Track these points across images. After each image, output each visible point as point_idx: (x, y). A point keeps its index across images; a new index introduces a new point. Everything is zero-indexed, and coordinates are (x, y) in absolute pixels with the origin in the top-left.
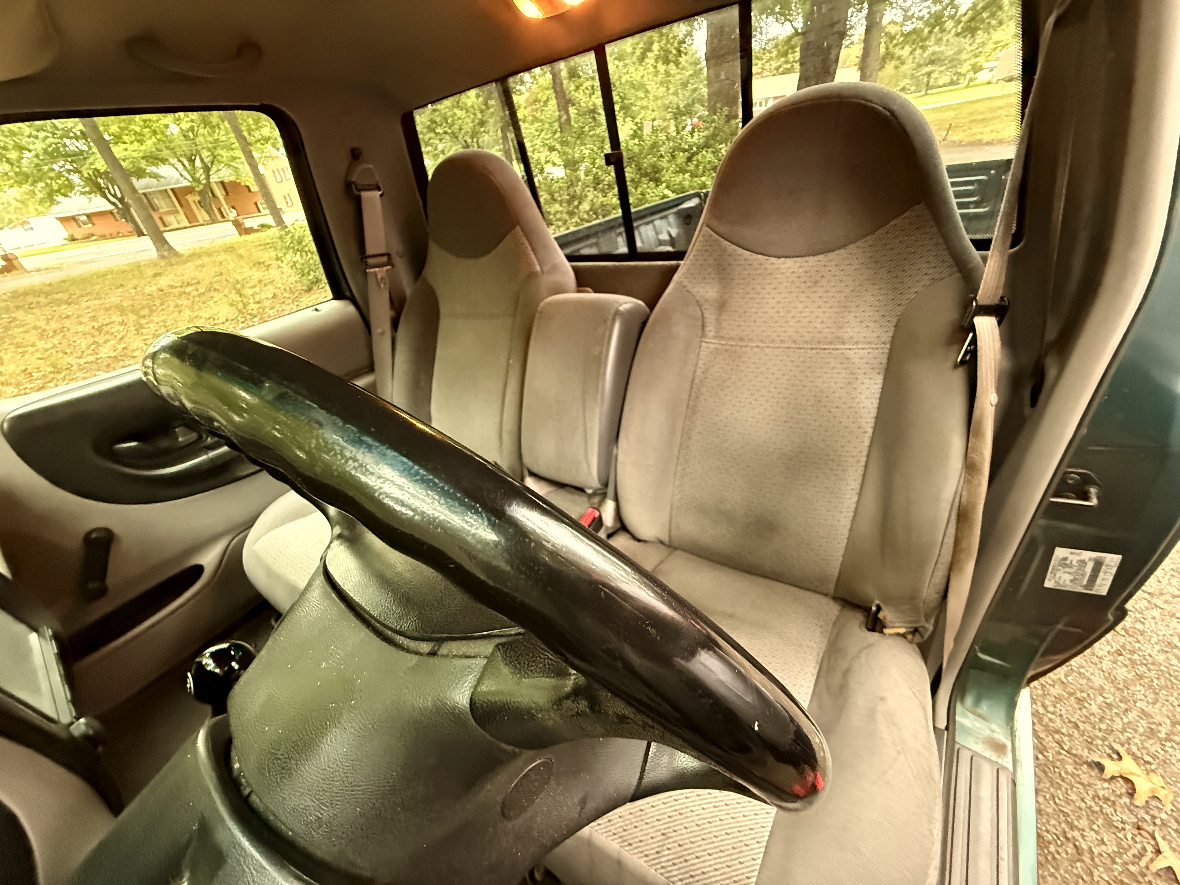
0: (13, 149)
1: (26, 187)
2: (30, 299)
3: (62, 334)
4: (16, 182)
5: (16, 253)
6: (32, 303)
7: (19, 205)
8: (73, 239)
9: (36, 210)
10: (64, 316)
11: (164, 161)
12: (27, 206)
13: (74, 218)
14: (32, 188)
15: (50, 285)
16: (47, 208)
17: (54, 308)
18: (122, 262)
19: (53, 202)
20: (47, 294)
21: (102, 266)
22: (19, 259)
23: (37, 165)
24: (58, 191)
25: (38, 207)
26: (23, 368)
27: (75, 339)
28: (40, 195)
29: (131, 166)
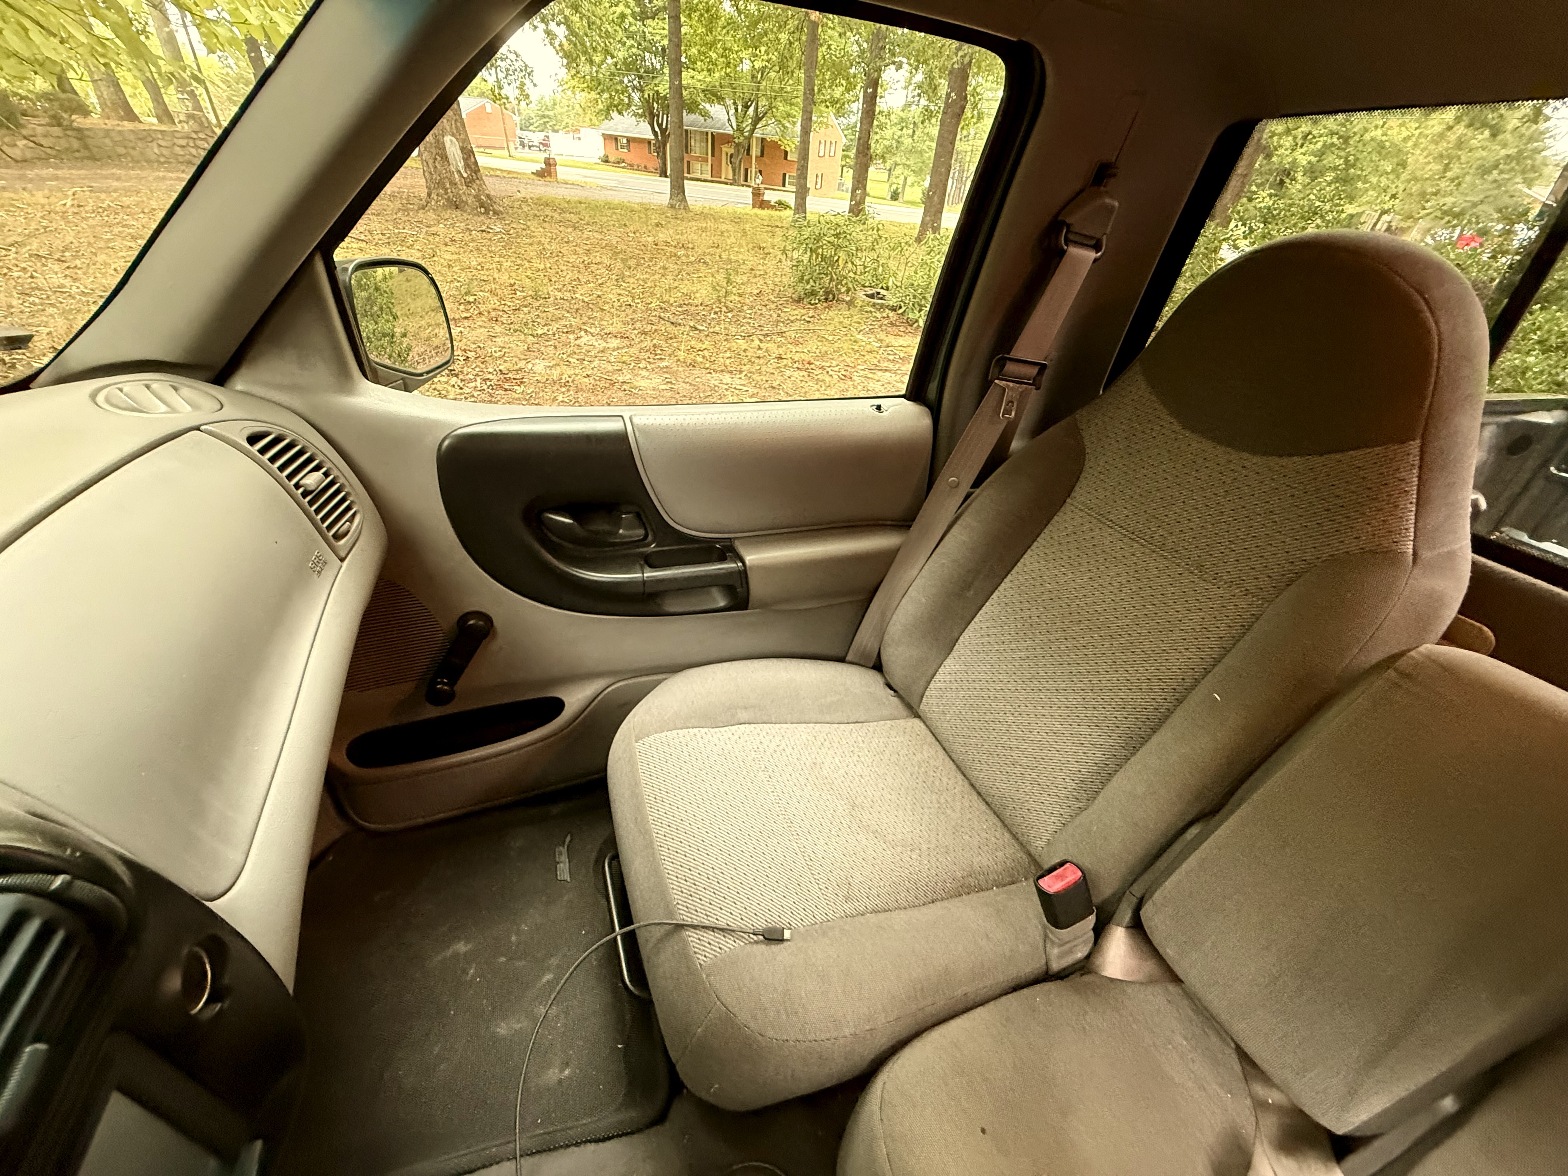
0: (601, 52)
1: (593, 95)
2: (548, 211)
3: (556, 258)
4: (588, 87)
5: (558, 160)
6: (547, 216)
7: (580, 111)
8: (606, 161)
9: (591, 120)
10: (566, 240)
11: (720, 99)
12: (586, 114)
13: (616, 139)
14: (598, 96)
15: (569, 202)
16: (600, 121)
17: (561, 229)
18: (635, 199)
19: (608, 116)
20: (563, 211)
21: (616, 198)
22: (557, 167)
23: (612, 74)
24: (616, 106)
25: (594, 118)
26: (512, 282)
27: (564, 268)
28: (601, 106)
29: (689, 97)
